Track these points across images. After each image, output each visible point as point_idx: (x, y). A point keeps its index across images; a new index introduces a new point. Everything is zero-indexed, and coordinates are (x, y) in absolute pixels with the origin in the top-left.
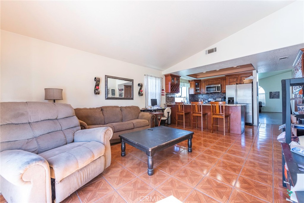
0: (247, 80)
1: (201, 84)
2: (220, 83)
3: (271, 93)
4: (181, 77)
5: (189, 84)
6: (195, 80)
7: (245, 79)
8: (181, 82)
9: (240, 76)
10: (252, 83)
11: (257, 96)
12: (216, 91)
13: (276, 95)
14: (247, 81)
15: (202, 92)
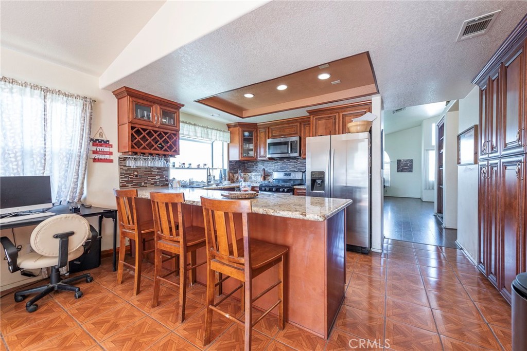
0: (358, 123)
1: (257, 136)
2: (296, 133)
3: (399, 161)
4: (183, 105)
5: (228, 135)
6: (240, 125)
7: (352, 121)
8: (183, 122)
9: (341, 114)
10: (370, 132)
11: (382, 169)
12: (288, 153)
13: (407, 166)
14: (357, 125)
15: (260, 157)
